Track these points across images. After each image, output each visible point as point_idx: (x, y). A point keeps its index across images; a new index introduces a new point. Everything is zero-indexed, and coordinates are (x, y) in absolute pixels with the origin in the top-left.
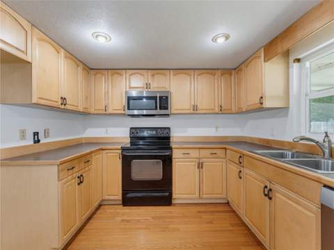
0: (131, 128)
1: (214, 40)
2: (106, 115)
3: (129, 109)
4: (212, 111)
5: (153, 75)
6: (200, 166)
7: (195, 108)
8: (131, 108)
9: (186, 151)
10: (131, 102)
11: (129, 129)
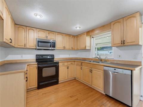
0: (37, 55)
1: (76, 28)
2: (25, 48)
3: (38, 46)
4: (69, 49)
5: (49, 33)
6: (68, 68)
7: (64, 47)
8: (39, 46)
9: (63, 63)
10: (39, 43)
11: (35, 55)
